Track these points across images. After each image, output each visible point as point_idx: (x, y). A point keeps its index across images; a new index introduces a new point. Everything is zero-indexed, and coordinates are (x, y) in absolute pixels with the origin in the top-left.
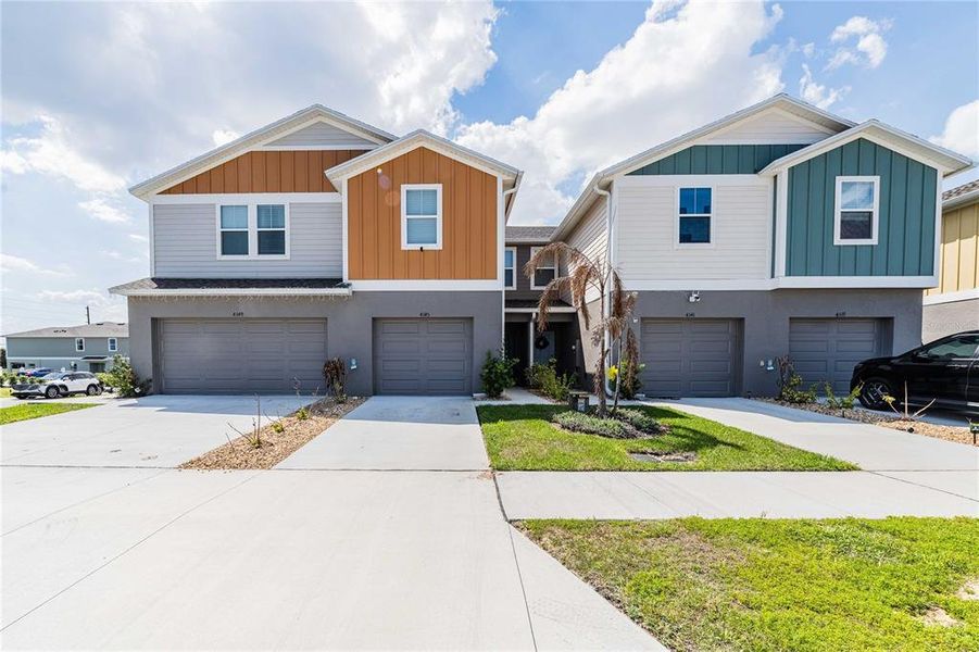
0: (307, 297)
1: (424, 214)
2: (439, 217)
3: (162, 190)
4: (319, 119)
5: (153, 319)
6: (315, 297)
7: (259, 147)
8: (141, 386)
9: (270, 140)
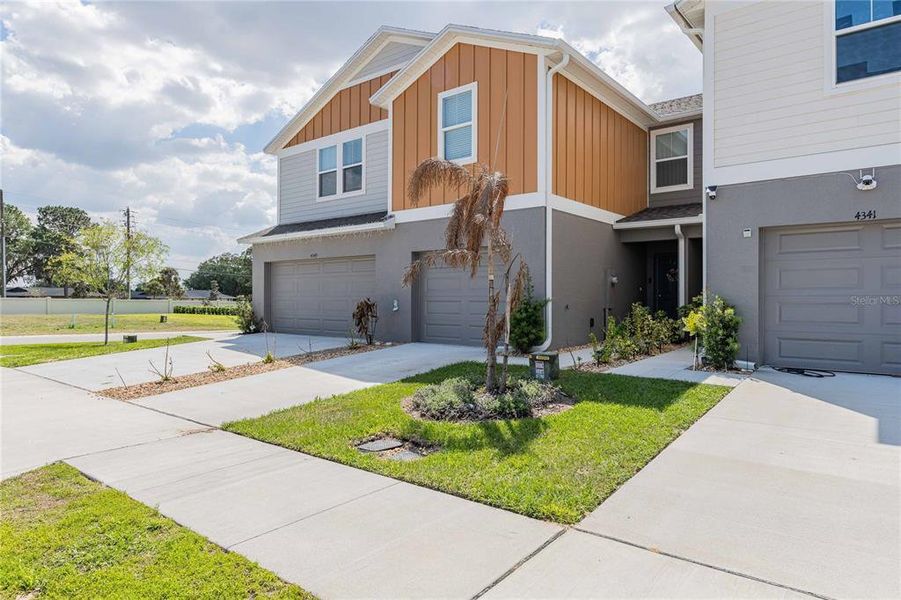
0: (350, 235)
1: (459, 123)
2: (474, 123)
3: (285, 144)
4: (391, 39)
5: (266, 263)
6: (358, 234)
7: (345, 85)
8: (256, 324)
9: (353, 75)
